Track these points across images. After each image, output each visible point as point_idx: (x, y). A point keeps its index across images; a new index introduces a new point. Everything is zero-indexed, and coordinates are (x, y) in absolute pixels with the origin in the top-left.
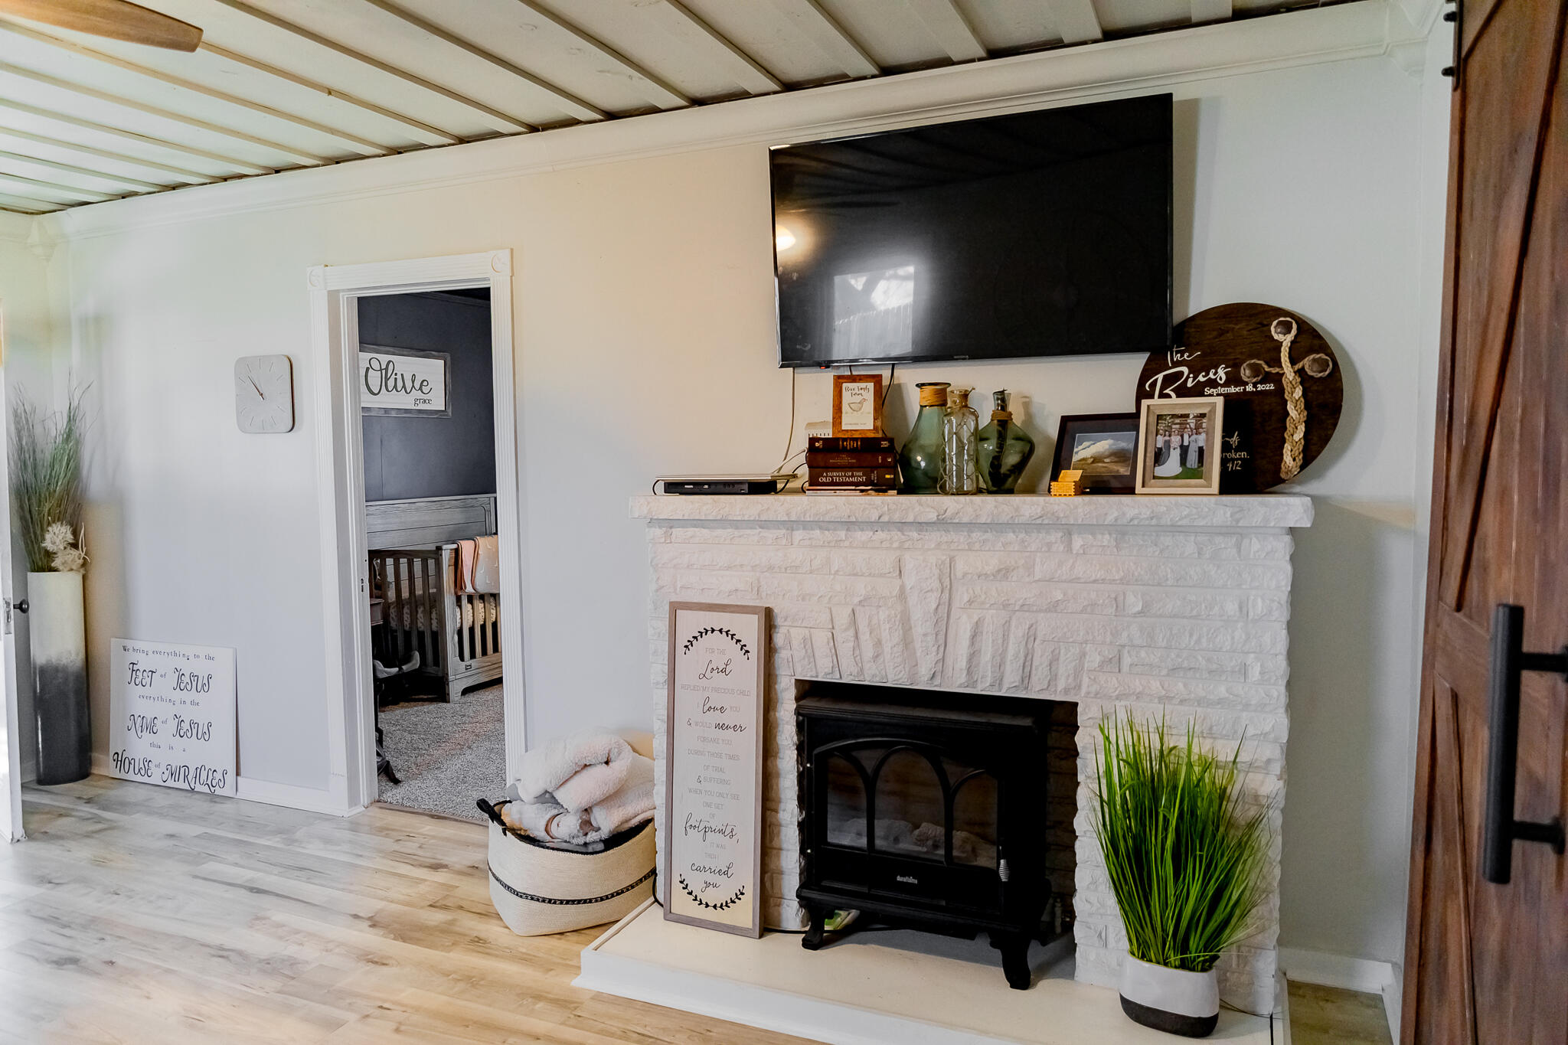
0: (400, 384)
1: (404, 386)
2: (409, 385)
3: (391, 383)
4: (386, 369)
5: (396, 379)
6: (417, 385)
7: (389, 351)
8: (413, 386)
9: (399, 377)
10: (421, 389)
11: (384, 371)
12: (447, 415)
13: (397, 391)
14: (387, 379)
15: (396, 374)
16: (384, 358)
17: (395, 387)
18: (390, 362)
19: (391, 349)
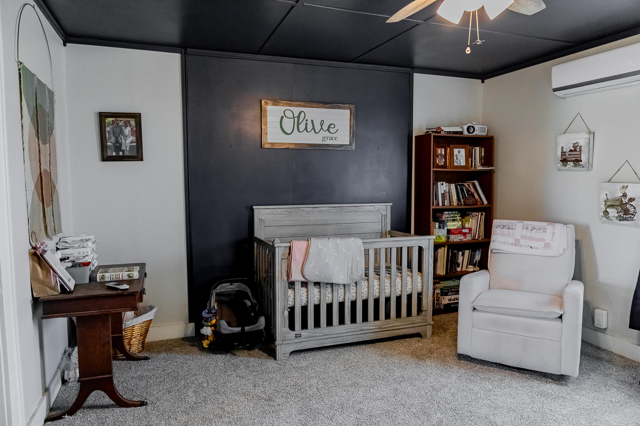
0: (310, 127)
1: (314, 128)
2: (318, 128)
3: (302, 127)
4: (299, 117)
5: (306, 124)
6: (325, 127)
7: (300, 105)
8: (322, 128)
9: (309, 123)
10: (328, 130)
11: (296, 119)
12: (351, 148)
13: (308, 132)
14: (298, 124)
15: (307, 120)
16: (296, 110)
17: (306, 129)
18: (301, 112)
19: (302, 103)
